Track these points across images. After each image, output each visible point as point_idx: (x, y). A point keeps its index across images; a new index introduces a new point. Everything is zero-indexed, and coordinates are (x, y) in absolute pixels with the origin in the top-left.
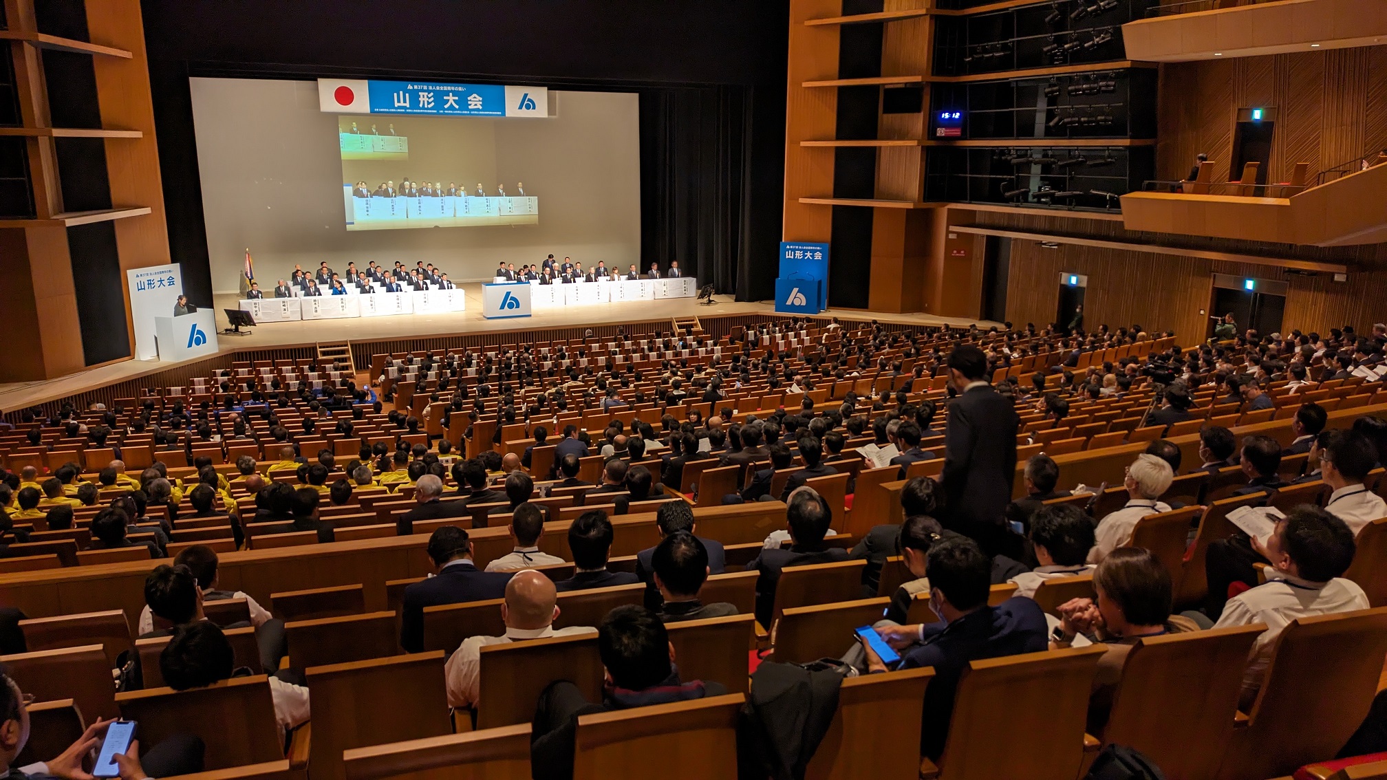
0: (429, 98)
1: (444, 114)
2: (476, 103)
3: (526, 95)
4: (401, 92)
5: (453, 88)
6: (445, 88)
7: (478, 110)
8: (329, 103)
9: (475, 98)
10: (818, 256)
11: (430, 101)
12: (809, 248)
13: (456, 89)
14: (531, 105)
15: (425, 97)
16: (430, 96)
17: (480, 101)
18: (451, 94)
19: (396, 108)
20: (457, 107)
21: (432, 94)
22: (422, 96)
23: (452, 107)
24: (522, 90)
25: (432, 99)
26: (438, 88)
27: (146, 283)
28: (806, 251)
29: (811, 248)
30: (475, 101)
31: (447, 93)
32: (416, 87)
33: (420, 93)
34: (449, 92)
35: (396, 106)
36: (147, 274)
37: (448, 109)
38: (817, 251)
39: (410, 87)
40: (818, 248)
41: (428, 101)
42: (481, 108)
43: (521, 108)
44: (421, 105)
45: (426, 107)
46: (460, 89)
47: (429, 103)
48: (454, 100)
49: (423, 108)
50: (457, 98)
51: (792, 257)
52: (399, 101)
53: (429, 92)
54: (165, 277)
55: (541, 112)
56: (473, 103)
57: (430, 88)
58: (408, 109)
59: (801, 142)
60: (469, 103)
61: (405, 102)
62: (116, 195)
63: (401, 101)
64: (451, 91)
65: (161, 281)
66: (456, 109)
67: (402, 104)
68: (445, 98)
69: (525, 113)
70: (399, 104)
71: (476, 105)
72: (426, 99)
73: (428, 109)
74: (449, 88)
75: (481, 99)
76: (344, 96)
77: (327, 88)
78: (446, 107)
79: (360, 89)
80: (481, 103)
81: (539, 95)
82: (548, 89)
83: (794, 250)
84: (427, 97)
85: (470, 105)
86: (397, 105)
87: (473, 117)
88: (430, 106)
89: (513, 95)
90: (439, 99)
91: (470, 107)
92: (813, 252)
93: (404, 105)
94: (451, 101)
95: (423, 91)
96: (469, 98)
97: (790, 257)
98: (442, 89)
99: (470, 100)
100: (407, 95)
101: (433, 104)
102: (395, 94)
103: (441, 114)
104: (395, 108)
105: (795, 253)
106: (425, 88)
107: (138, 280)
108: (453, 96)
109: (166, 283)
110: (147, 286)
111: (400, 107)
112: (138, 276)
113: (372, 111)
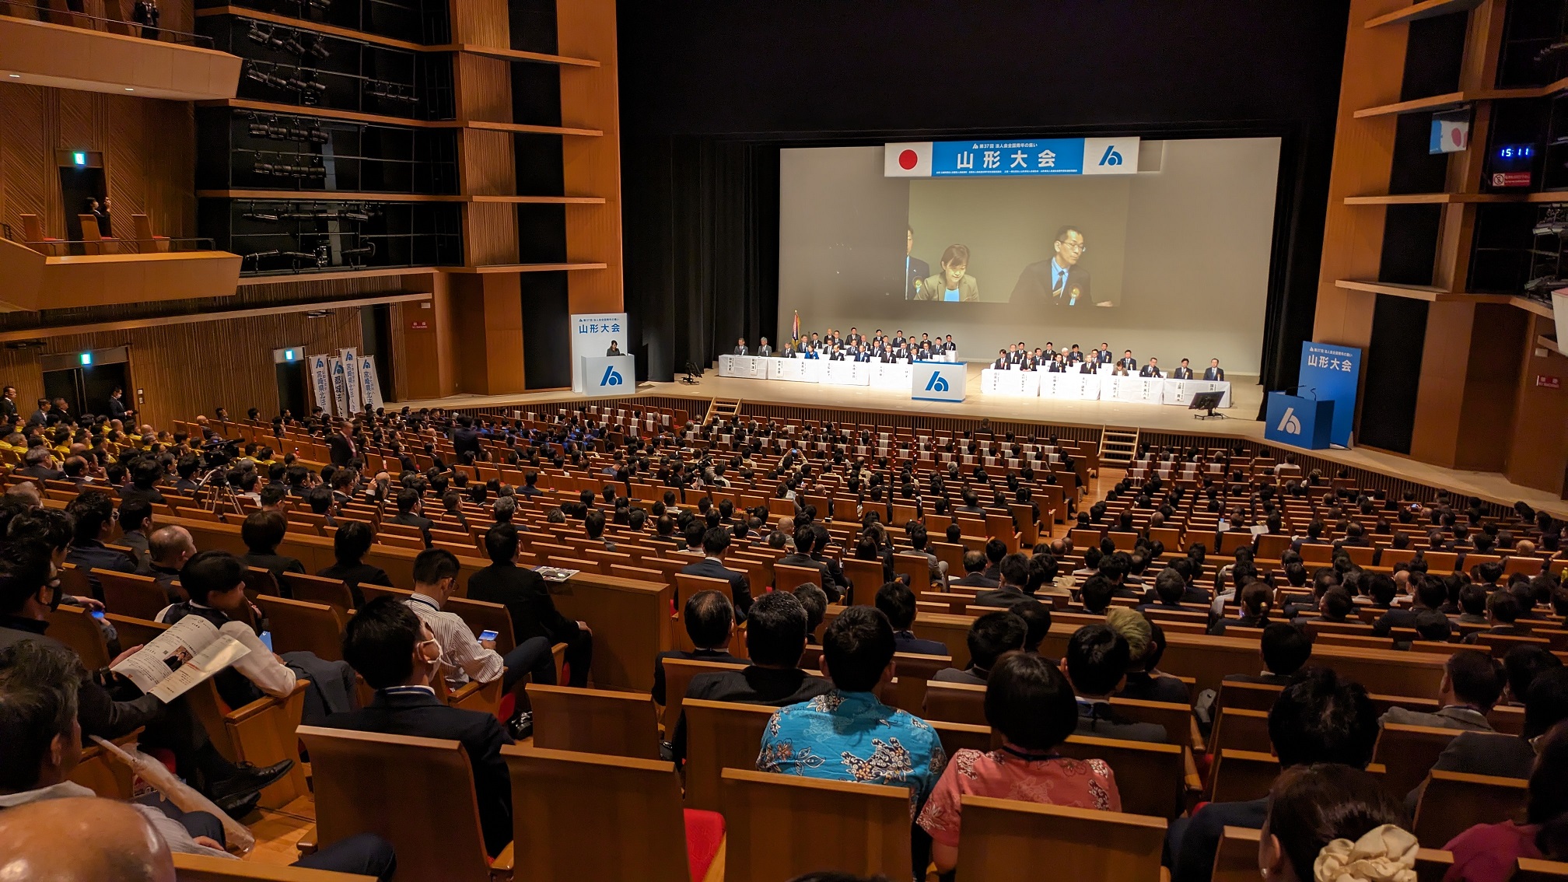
0: (995, 157)
1: (1010, 174)
2: (1047, 160)
3: (1111, 148)
4: (966, 153)
5: (1022, 145)
6: (1014, 146)
7: (1049, 168)
8: (893, 168)
9: (1047, 154)
10: (1347, 366)
11: (995, 160)
12: (1337, 353)
13: (1026, 145)
14: (1116, 159)
15: (991, 156)
16: (995, 155)
17: (1052, 157)
18: (1019, 152)
19: (959, 170)
20: (1025, 166)
21: (998, 153)
22: (987, 156)
23: (1019, 166)
24: (1106, 142)
25: (998, 158)
26: (1006, 146)
27: (589, 327)
28: (1332, 357)
29: (1340, 353)
30: (1047, 158)
31: (1015, 151)
32: (982, 146)
33: (985, 153)
34: (1018, 149)
35: (959, 168)
36: (591, 320)
37: (1014, 169)
38: (1345, 358)
39: (975, 147)
40: (1348, 355)
41: (993, 161)
42: (1053, 165)
43: (1102, 163)
44: (985, 166)
45: (990, 167)
46: (1031, 145)
47: (994, 163)
48: (1022, 158)
49: (988, 168)
50: (1026, 156)
51: (1315, 365)
52: (962, 163)
53: (995, 150)
54: (610, 324)
55: (1129, 166)
56: (1045, 161)
57: (998, 146)
58: (971, 170)
59: (1346, 199)
60: (1040, 160)
61: (968, 163)
62: (571, 249)
63: (964, 162)
64: (1020, 148)
65: (605, 327)
66: (1025, 169)
67: (965, 165)
68: (1013, 156)
69: (1108, 169)
70: (962, 166)
71: (1047, 162)
72: (991, 159)
73: (992, 169)
74: (1018, 145)
75: (1054, 155)
76: (908, 160)
77: (893, 151)
78: (1012, 166)
79: (924, 151)
80: (1053, 160)
81: (1129, 147)
82: (1141, 139)
83: (1318, 355)
84: (993, 156)
85: (1041, 162)
86: (959, 166)
87: (1045, 176)
88: (994, 166)
89: (1094, 149)
90: (1006, 158)
91: (1040, 165)
92: (1341, 359)
93: (968, 166)
94: (1019, 160)
95: (989, 150)
96: (1040, 156)
97: (1312, 364)
98: (1010, 147)
99: (1041, 158)
100: (972, 155)
101: (998, 163)
102: (959, 155)
103: (1007, 174)
104: (957, 170)
105: (1319, 359)
106: (992, 146)
107: (581, 324)
108: (1022, 154)
109: (610, 329)
110: (589, 330)
111: (962, 169)
112: (581, 320)
113: (934, 174)
